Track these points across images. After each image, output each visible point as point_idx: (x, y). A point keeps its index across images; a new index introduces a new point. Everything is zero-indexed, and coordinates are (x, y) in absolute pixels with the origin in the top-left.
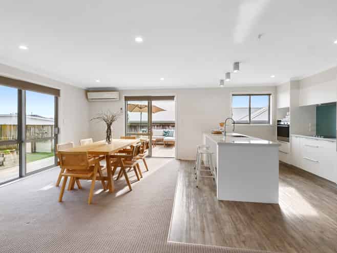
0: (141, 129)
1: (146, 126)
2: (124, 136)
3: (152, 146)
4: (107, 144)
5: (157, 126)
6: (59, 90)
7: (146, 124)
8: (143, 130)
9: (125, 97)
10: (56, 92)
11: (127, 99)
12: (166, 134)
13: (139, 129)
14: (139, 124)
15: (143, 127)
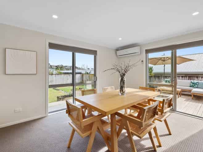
0: (164, 79)
1: (170, 76)
2: (145, 86)
3: (177, 96)
4: (120, 94)
5: (182, 77)
6: (96, 51)
7: (169, 74)
8: (166, 79)
9: (146, 50)
10: (94, 53)
11: (148, 51)
12: (194, 85)
13: (163, 79)
14: (162, 74)
15: (166, 77)
